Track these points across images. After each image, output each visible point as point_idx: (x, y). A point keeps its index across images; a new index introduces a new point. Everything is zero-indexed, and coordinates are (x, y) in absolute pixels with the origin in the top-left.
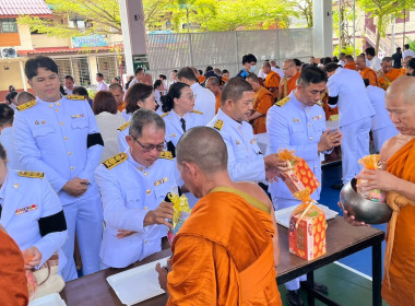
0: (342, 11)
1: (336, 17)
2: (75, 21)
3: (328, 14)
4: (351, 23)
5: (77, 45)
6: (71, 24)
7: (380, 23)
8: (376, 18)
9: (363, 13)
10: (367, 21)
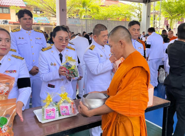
0: (155, 16)
1: (152, 18)
3: (148, 16)
4: (158, 22)
5: (36, 22)
7: (171, 22)
8: (169, 20)
9: (164, 18)
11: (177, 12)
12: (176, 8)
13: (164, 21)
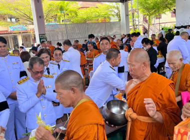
0: (133, 14)
1: (130, 16)
2: (11, 19)
3: (127, 15)
4: (137, 19)
5: (12, 30)
6: (9, 20)
7: (149, 19)
8: (148, 17)
9: (142, 15)
10: (144, 18)
11: (154, 9)
12: (152, 4)
13: (142, 18)
